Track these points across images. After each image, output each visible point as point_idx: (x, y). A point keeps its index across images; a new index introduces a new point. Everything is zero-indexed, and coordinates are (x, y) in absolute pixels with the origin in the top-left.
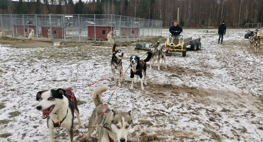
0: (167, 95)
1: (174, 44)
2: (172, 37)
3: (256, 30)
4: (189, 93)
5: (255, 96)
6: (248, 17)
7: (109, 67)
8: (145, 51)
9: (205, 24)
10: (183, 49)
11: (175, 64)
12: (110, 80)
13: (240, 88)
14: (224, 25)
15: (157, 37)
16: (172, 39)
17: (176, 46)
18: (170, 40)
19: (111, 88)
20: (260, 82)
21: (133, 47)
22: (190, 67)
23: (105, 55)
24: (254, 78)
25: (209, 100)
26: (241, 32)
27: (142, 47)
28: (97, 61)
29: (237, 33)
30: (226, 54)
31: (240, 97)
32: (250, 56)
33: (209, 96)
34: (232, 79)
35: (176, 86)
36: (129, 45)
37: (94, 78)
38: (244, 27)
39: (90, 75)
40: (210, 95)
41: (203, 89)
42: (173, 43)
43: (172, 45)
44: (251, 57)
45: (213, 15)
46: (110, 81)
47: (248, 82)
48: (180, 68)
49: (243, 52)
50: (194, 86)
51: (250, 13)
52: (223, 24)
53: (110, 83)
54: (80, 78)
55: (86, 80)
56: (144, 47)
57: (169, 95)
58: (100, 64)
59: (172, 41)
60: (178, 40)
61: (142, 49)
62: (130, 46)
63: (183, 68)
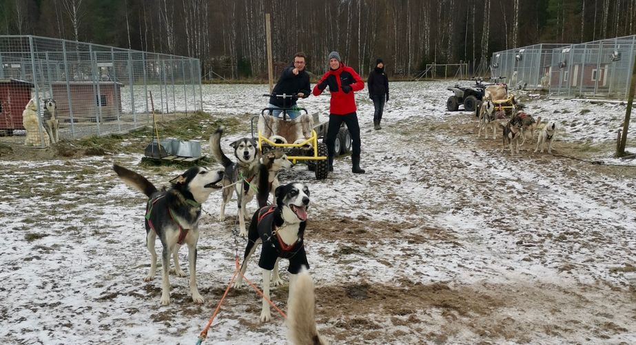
0: (380, 324)
1: (283, 139)
2: (271, 114)
3: (477, 84)
4: (441, 306)
5: (618, 289)
6: (432, 44)
7: (98, 243)
8: (182, 169)
9: (314, 68)
10: (318, 156)
11: (320, 209)
12: (141, 292)
13: (562, 270)
14: (381, 70)
15: (189, 116)
16: (272, 122)
17: (291, 146)
18: (267, 125)
19: (169, 325)
20: (591, 243)
21: (126, 156)
22: (368, 215)
23: (45, 195)
24: (567, 234)
25: (513, 321)
26: (425, 92)
27: (167, 156)
28: (32, 222)
29: (417, 93)
30: (432, 161)
31: (584, 298)
32: (497, 164)
33: (500, 309)
34: (517, 243)
35: (383, 287)
36: (110, 148)
37: (71, 292)
38: (424, 77)
39: (45, 284)
40: (502, 304)
41: (468, 286)
42: (279, 134)
43: (278, 141)
44: (502, 167)
45: (335, 39)
46: (142, 296)
47: (561, 247)
48: (343, 221)
49: (470, 152)
50: (437, 280)
51: (434, 35)
52: (379, 66)
53: (155, 308)
54: (11, 300)
55: (43, 306)
56: (174, 153)
57: (389, 323)
58: (48, 231)
59: (274, 130)
60: (293, 124)
61: (169, 163)
62: (116, 153)
63: (349, 218)
